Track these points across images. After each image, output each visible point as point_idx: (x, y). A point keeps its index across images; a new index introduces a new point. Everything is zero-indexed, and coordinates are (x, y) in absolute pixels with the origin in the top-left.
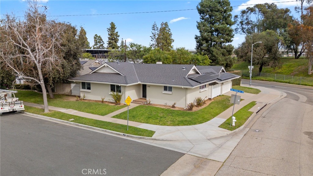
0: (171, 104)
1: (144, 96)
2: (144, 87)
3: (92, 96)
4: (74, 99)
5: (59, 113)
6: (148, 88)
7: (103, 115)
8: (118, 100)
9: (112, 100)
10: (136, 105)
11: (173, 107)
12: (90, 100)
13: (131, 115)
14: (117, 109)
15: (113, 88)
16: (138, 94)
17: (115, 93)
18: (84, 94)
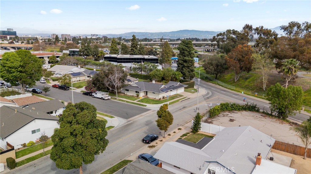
0: (154, 98)
1: (147, 94)
2: (147, 92)
3: (129, 94)
4: (123, 95)
5: (121, 100)
6: (148, 92)
7: (134, 100)
8: (138, 96)
9: (136, 95)
10: (143, 98)
11: (155, 99)
12: (128, 95)
13: (142, 101)
14: (138, 99)
15: (136, 92)
16: (145, 94)
17: (137, 93)
18: (126, 93)
